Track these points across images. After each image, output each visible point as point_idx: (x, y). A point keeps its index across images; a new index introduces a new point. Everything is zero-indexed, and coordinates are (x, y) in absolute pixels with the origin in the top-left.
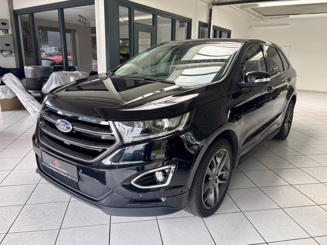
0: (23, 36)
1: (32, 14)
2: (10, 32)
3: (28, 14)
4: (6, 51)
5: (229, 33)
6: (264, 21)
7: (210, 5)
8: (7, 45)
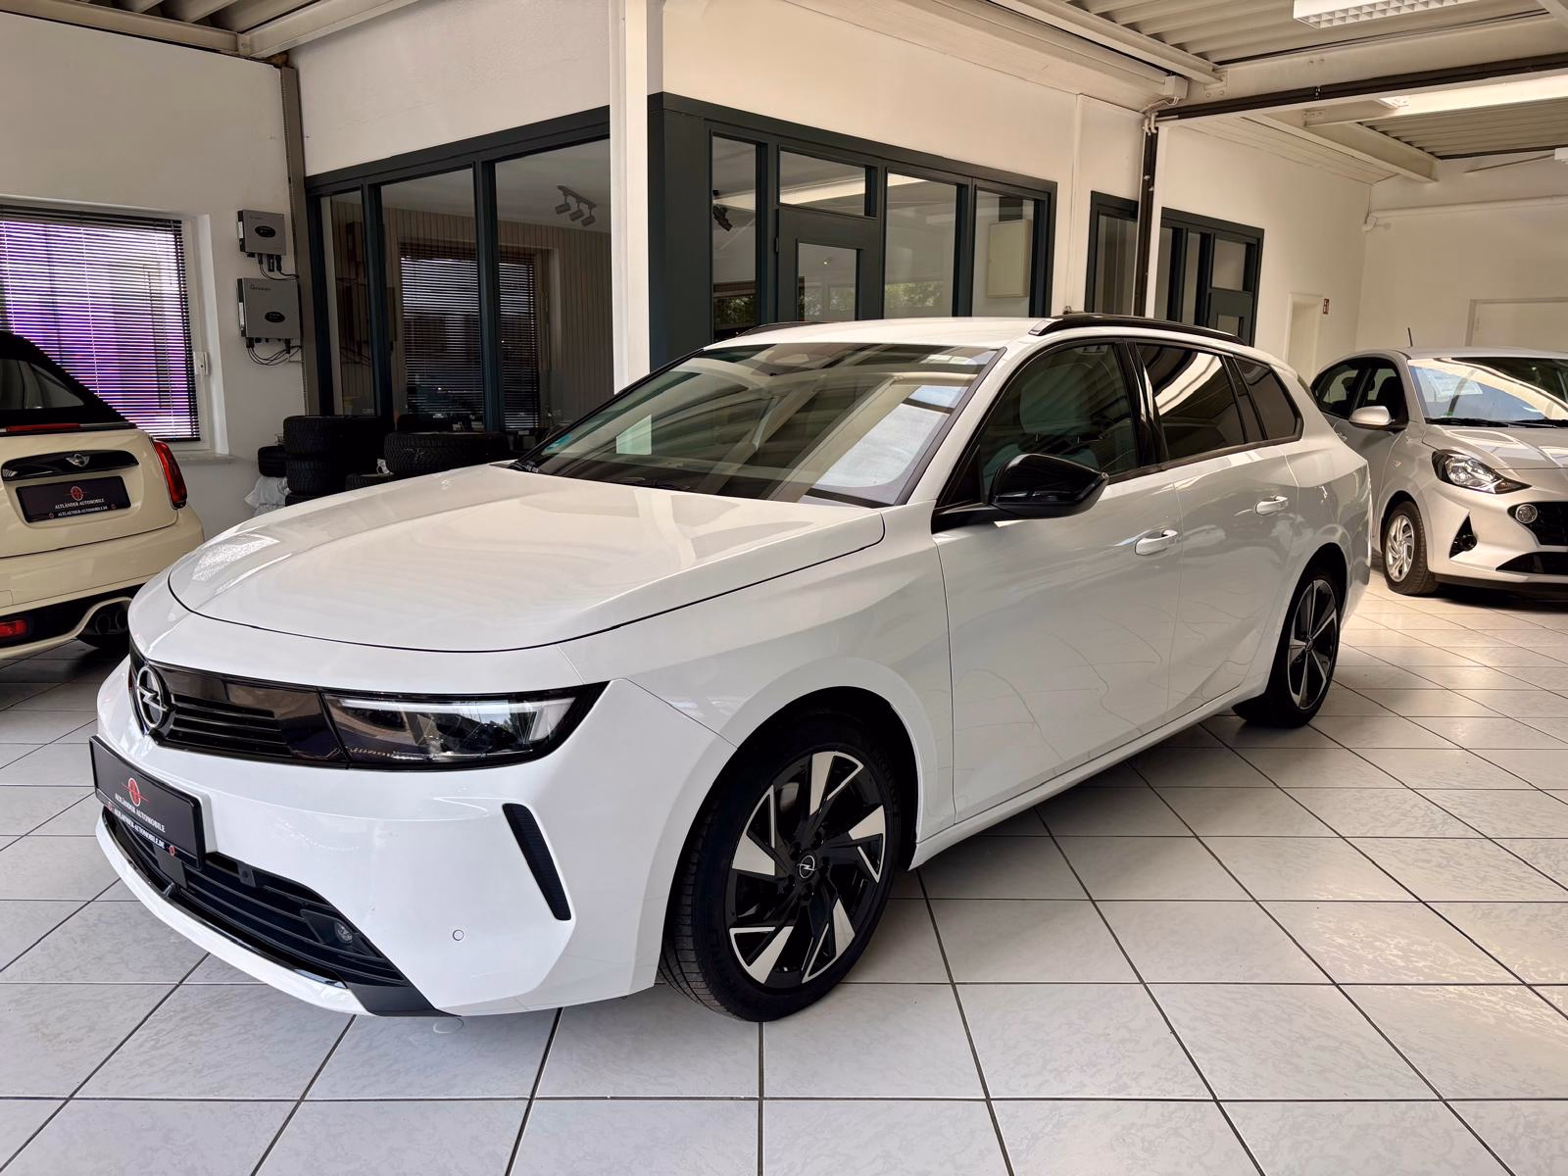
0: (337, 279)
1: (375, 190)
2: (289, 265)
3: (359, 192)
4: (267, 340)
5: (1254, 242)
6: (1436, 180)
7: (1147, 117)
8: (275, 317)
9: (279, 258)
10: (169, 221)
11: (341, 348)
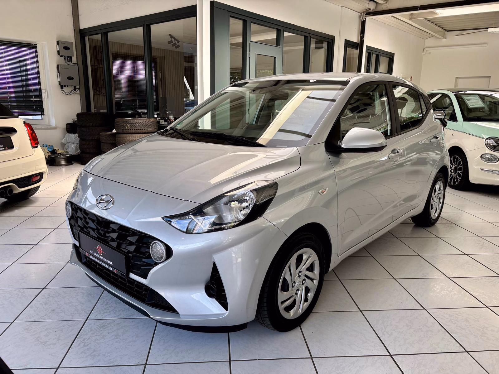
0: (92, 65)
3: (100, 35)
4: (68, 86)
5: (391, 57)
6: (446, 38)
7: (362, 15)
8: (70, 78)
9: (71, 58)
10: (33, 44)
11: (94, 89)
